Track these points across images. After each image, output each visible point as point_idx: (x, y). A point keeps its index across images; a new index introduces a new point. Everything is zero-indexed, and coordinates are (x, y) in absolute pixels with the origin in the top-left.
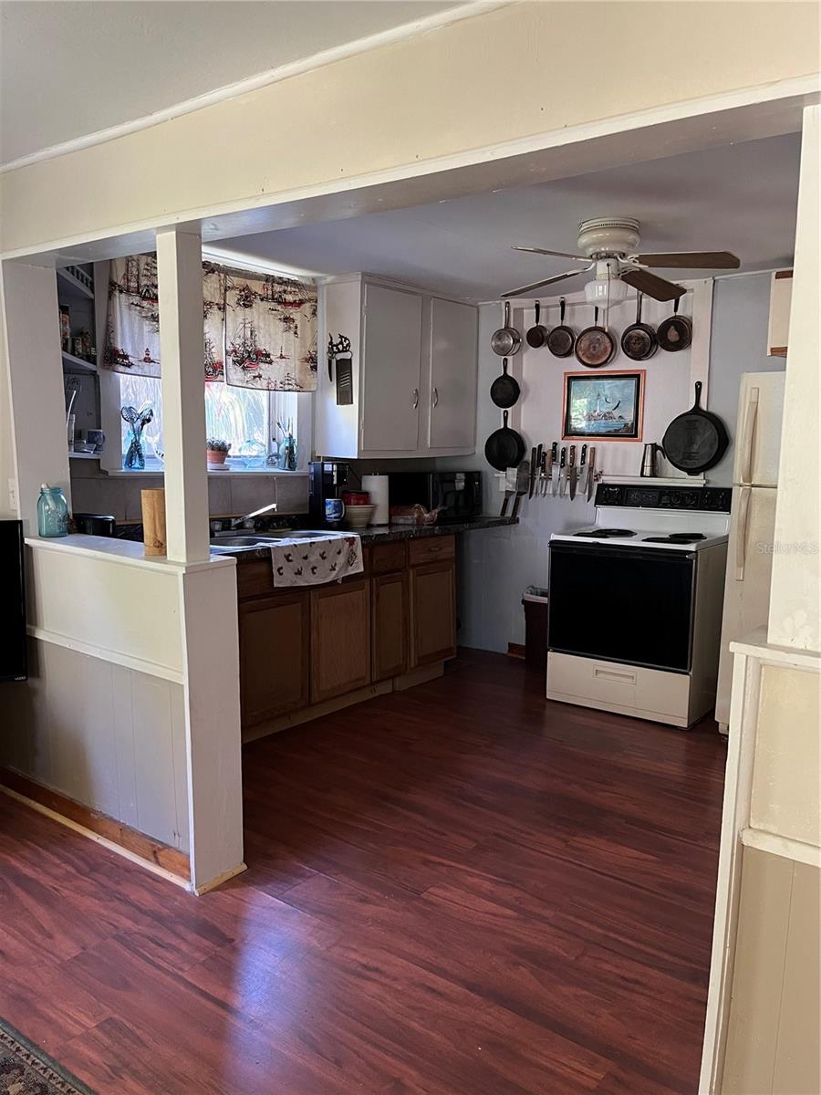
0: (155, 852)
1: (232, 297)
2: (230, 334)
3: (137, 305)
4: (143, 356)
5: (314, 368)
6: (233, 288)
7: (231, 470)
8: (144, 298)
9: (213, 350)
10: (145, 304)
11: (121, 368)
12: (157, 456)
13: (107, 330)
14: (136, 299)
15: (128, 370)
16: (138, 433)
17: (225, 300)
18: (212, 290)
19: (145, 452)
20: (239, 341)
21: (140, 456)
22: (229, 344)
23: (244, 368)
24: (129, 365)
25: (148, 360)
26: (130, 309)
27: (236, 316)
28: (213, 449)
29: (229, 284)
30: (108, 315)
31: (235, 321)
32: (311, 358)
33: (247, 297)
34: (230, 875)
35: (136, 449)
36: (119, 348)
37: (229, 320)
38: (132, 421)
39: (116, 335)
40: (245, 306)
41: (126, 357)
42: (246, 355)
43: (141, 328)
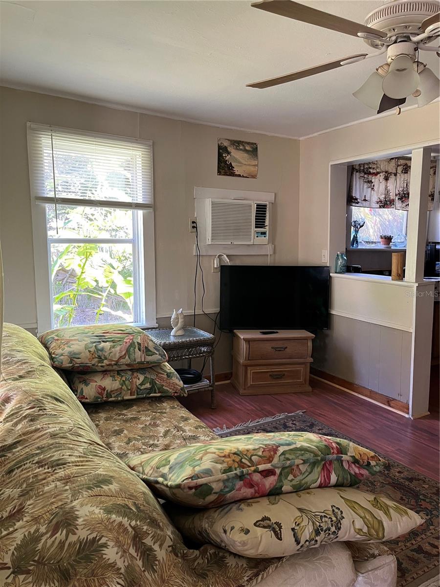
0: (388, 401)
1: (400, 169)
2: (398, 186)
3: (363, 177)
4: (363, 198)
5: (433, 199)
6: (401, 165)
7: (392, 248)
8: (365, 174)
9: (390, 194)
10: (366, 176)
11: (354, 204)
12: (362, 242)
13: (350, 188)
14: (362, 174)
15: (357, 205)
16: (357, 232)
17: (397, 171)
18: (392, 167)
19: (359, 240)
20: (401, 189)
21: (357, 242)
22: (397, 191)
23: (402, 202)
24: (358, 203)
25: (365, 200)
26: (360, 178)
27: (401, 178)
28: (385, 239)
29: (399, 164)
30: (350, 182)
31: (400, 180)
32: (432, 194)
33: (406, 168)
34: (424, 415)
35: (355, 238)
36: (354, 195)
37: (398, 180)
38: (355, 226)
39: (353, 190)
40: (405, 173)
41: (357, 199)
42: (403, 195)
43: (363, 187)
